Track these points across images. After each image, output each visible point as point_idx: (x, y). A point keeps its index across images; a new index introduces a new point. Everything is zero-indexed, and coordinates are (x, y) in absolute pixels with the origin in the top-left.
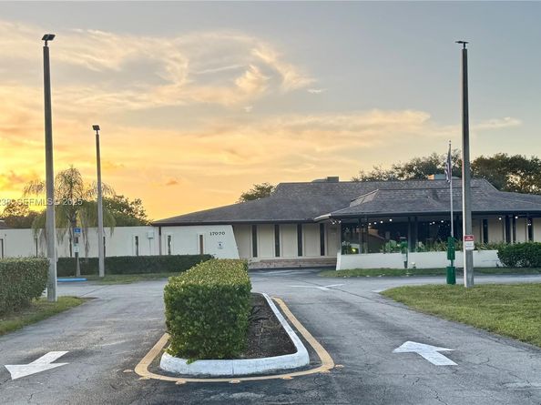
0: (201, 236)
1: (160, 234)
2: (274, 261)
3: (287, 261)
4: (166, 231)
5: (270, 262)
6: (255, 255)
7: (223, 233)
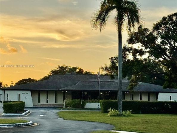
0: (19, 94)
1: (4, 93)
2: (46, 104)
3: (51, 105)
4: (7, 92)
5: (44, 105)
6: (39, 102)
7: (27, 94)
